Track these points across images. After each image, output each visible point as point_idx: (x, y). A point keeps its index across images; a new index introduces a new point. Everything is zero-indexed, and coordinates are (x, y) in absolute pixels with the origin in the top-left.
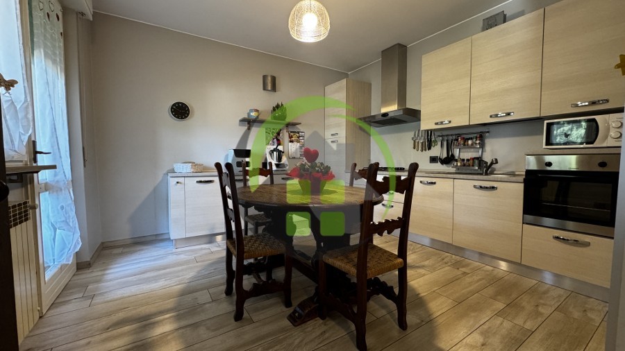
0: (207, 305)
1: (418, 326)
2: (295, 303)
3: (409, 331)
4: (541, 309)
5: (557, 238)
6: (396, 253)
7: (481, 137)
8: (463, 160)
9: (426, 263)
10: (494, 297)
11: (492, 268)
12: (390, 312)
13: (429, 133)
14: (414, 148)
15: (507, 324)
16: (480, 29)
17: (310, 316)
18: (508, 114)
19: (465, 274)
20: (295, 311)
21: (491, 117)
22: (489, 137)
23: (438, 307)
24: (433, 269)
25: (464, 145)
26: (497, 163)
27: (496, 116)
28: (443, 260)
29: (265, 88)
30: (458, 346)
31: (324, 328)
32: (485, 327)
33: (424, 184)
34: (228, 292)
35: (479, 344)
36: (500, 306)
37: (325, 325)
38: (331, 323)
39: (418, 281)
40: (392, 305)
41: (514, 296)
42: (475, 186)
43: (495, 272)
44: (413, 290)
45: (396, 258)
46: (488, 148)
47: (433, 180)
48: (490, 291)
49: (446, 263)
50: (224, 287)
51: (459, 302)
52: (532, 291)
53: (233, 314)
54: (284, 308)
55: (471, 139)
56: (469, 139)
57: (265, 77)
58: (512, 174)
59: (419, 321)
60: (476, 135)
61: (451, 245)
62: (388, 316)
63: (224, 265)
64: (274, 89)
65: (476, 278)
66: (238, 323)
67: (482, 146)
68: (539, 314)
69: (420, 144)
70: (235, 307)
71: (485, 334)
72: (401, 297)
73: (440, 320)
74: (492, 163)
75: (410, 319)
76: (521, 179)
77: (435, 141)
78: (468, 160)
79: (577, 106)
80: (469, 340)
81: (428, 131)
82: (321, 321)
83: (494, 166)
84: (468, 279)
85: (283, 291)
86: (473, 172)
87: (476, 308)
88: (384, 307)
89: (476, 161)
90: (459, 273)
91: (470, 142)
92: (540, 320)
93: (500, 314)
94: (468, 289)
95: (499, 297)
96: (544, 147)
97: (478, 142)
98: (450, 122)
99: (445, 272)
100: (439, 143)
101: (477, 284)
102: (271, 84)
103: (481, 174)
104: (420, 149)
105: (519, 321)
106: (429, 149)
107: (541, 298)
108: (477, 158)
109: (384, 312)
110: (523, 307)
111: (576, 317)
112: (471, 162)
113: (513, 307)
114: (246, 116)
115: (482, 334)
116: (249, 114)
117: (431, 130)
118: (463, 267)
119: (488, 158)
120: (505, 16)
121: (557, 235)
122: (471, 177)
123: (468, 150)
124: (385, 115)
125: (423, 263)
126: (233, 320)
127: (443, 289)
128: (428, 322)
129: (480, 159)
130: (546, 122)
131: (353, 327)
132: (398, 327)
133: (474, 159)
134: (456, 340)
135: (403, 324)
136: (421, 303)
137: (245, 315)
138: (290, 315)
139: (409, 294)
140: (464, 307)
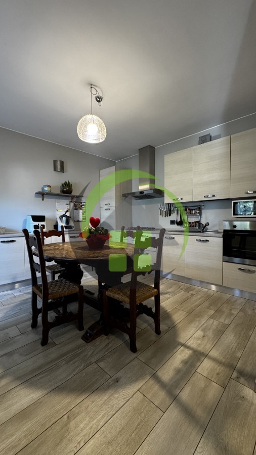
0: (18, 338)
1: (167, 331)
2: (86, 327)
3: (162, 334)
4: (233, 312)
5: (240, 269)
6: (153, 286)
7: (200, 209)
8: (190, 223)
9: (170, 290)
10: (208, 308)
11: (207, 290)
12: (150, 325)
13: (170, 205)
14: (161, 215)
15: (216, 323)
16: (198, 143)
17: (98, 335)
18: (214, 196)
19: (192, 295)
20: (87, 333)
21: (205, 197)
22: (204, 209)
23: (178, 317)
24: (174, 294)
25: (190, 213)
26: (208, 225)
27: (208, 196)
28: (180, 287)
29: (55, 169)
30: (190, 339)
31: (107, 341)
32: (204, 326)
33: (168, 238)
34: (34, 325)
35: (201, 337)
36: (212, 312)
37: (108, 339)
38: (112, 337)
39: (166, 303)
40: (151, 320)
41: (219, 305)
42: (197, 240)
43: (209, 292)
44: (163, 308)
45: (153, 289)
46: (203, 215)
47: (173, 236)
48: (206, 304)
49: (182, 289)
50: (30, 322)
51: (190, 313)
52: (228, 301)
53: (40, 341)
54: (78, 332)
55: (194, 210)
56: (193, 210)
57: (55, 162)
58: (217, 232)
59: (167, 328)
60: (196, 207)
61: (184, 277)
62: (149, 327)
63: (30, 305)
64: (62, 170)
65: (199, 297)
66: (45, 347)
67: (200, 214)
68: (231, 314)
69: (164, 212)
70: (41, 336)
71: (204, 330)
72: (156, 314)
73: (180, 326)
74: (206, 225)
75: (162, 327)
76: (221, 235)
77: (173, 211)
78: (193, 223)
79: (248, 193)
80: (196, 335)
81: (169, 204)
82: (105, 337)
83: (207, 227)
84: (194, 298)
85: (77, 320)
86: (195, 230)
87: (199, 315)
88: (146, 321)
89: (197, 224)
90: (189, 294)
91: (193, 212)
92: (232, 317)
93: (212, 317)
94: (195, 304)
95: (211, 307)
96: (233, 216)
97: (198, 212)
98: (182, 199)
99: (181, 295)
100: (176, 212)
101: (200, 301)
102: (60, 167)
103: (200, 232)
104: (164, 215)
105: (222, 320)
106: (170, 215)
107: (233, 305)
108: (198, 222)
109: (145, 325)
110: (224, 312)
111: (250, 314)
112: (194, 224)
113: (219, 311)
114: (41, 190)
115: (202, 330)
116: (43, 189)
117: (171, 204)
118: (191, 290)
119: (203, 222)
120: (211, 136)
121: (240, 267)
122: (194, 234)
123: (193, 216)
124: (142, 192)
125: (168, 291)
126: (40, 346)
127: (180, 306)
128: (173, 328)
129: (199, 223)
130: (233, 202)
131: (127, 337)
132: (154, 333)
133: (196, 222)
134: (189, 337)
135: (158, 331)
136: (168, 316)
137: (50, 340)
138: (83, 336)
139: (161, 311)
140: (193, 315)
